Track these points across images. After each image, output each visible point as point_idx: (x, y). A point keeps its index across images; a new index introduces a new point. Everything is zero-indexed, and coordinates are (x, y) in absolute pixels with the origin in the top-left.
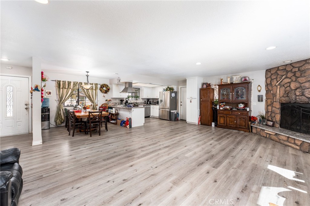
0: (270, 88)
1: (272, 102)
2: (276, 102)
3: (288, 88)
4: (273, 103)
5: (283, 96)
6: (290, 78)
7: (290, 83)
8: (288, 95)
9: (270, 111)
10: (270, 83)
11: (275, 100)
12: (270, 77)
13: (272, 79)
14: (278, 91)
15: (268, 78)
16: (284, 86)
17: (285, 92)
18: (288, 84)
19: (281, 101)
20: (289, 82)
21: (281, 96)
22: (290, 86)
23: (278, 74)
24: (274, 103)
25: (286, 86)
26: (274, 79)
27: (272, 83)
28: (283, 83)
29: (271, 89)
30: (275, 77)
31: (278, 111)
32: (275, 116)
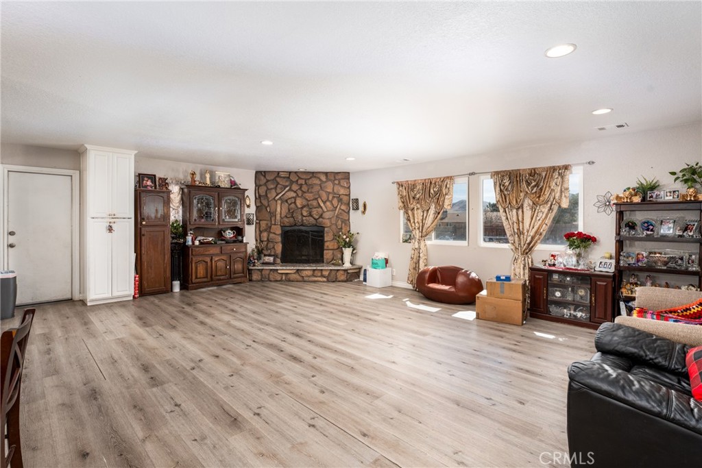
0: (265, 203)
1: (269, 225)
2: (275, 224)
3: (293, 206)
4: (270, 227)
5: (286, 216)
6: (295, 192)
7: (295, 198)
8: (292, 215)
9: (266, 239)
10: (264, 194)
11: (273, 222)
12: (265, 184)
13: (268, 189)
14: (279, 209)
15: (261, 186)
16: (287, 202)
17: (289, 210)
18: (293, 200)
19: (283, 223)
20: (293, 197)
21: (283, 216)
22: (295, 203)
23: (278, 183)
24: (273, 226)
25: (289, 202)
26: (271, 189)
27: (268, 196)
28: (285, 197)
29: (266, 205)
30: (272, 186)
31: (279, 239)
32: (274, 248)
